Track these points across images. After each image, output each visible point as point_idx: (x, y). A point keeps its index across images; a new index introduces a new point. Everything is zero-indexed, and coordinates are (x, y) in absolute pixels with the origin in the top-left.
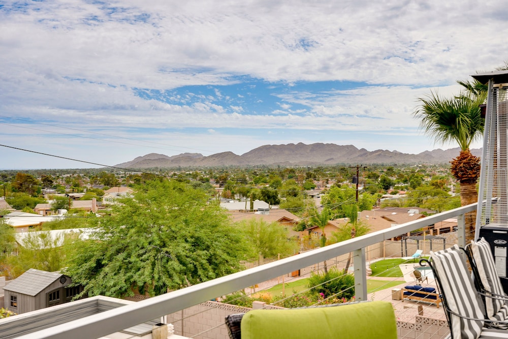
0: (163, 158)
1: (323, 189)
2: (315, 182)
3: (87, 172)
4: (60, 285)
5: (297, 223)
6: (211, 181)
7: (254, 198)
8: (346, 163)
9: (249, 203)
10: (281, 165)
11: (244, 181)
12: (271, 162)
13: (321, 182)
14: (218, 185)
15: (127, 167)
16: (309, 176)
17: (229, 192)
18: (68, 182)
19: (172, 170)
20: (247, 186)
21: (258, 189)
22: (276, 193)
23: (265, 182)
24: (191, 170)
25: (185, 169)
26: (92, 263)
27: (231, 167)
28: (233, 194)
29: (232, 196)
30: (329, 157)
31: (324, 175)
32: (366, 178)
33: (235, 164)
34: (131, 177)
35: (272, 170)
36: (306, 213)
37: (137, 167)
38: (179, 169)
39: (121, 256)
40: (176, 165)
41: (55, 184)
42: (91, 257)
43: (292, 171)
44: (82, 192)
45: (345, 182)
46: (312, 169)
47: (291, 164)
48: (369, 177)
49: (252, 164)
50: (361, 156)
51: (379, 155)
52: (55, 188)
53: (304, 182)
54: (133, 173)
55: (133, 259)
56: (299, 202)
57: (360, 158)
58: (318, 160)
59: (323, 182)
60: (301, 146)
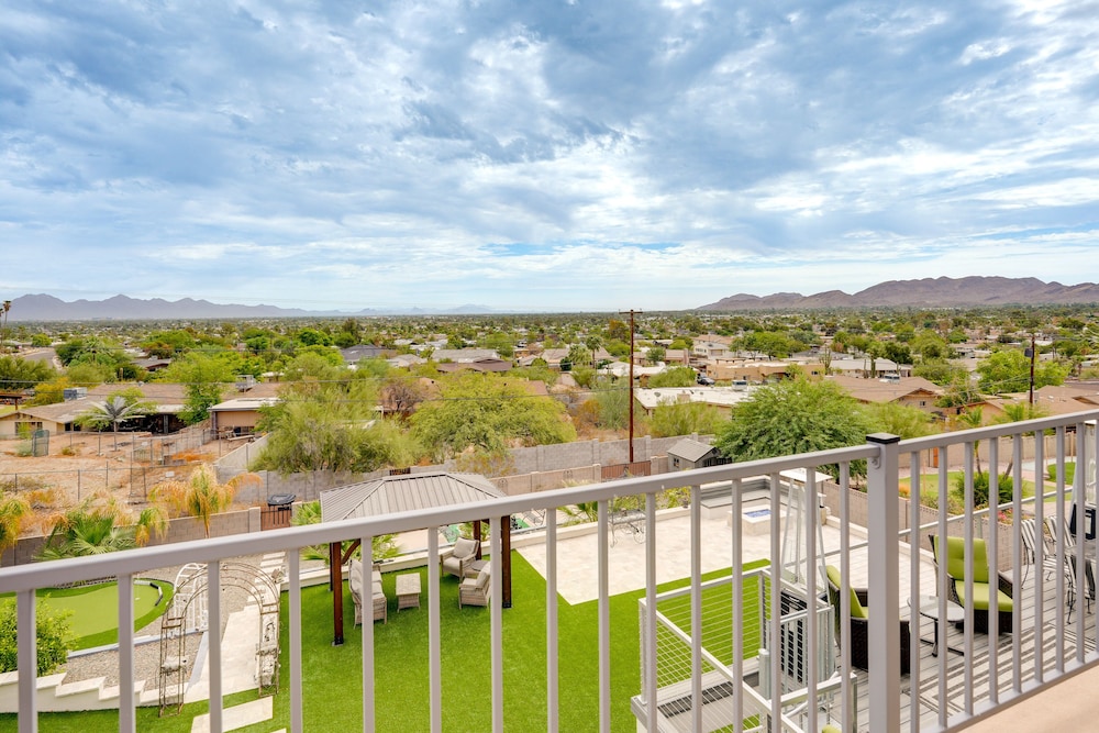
0: (752, 299)
1: (981, 342)
2: (968, 331)
3: (671, 315)
4: (712, 455)
5: (939, 397)
6: (815, 327)
7: (875, 355)
8: (1022, 304)
9: (869, 361)
10: (913, 306)
11: (860, 330)
12: (896, 301)
13: (977, 332)
14: (824, 333)
15: (712, 309)
16: (957, 323)
17: (841, 345)
18: (653, 327)
19: (764, 312)
20: (864, 337)
21: (881, 341)
22: (907, 349)
23: (890, 330)
24: (788, 313)
25: (780, 312)
26: (739, 442)
27: (840, 309)
28: (846, 347)
29: (844, 350)
30: (991, 295)
31: (983, 322)
32: (1058, 326)
33: (845, 305)
34: (718, 322)
35: (899, 314)
36: (953, 386)
37: (724, 309)
38: (773, 312)
39: (764, 439)
40: (769, 307)
41: (641, 328)
42: (738, 436)
43: (931, 316)
44: (669, 338)
45: (1020, 332)
46: (962, 312)
47: (929, 306)
48: (1064, 326)
49: (869, 305)
50: (1050, 292)
51: (1086, 291)
52: (641, 333)
53: (950, 330)
54: (719, 317)
55: (776, 442)
56: (942, 366)
57: (1048, 296)
58: (975, 299)
59: (981, 333)
60: (944, 281)
